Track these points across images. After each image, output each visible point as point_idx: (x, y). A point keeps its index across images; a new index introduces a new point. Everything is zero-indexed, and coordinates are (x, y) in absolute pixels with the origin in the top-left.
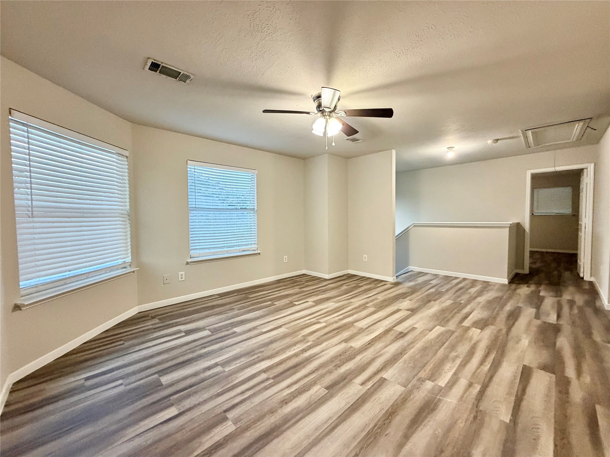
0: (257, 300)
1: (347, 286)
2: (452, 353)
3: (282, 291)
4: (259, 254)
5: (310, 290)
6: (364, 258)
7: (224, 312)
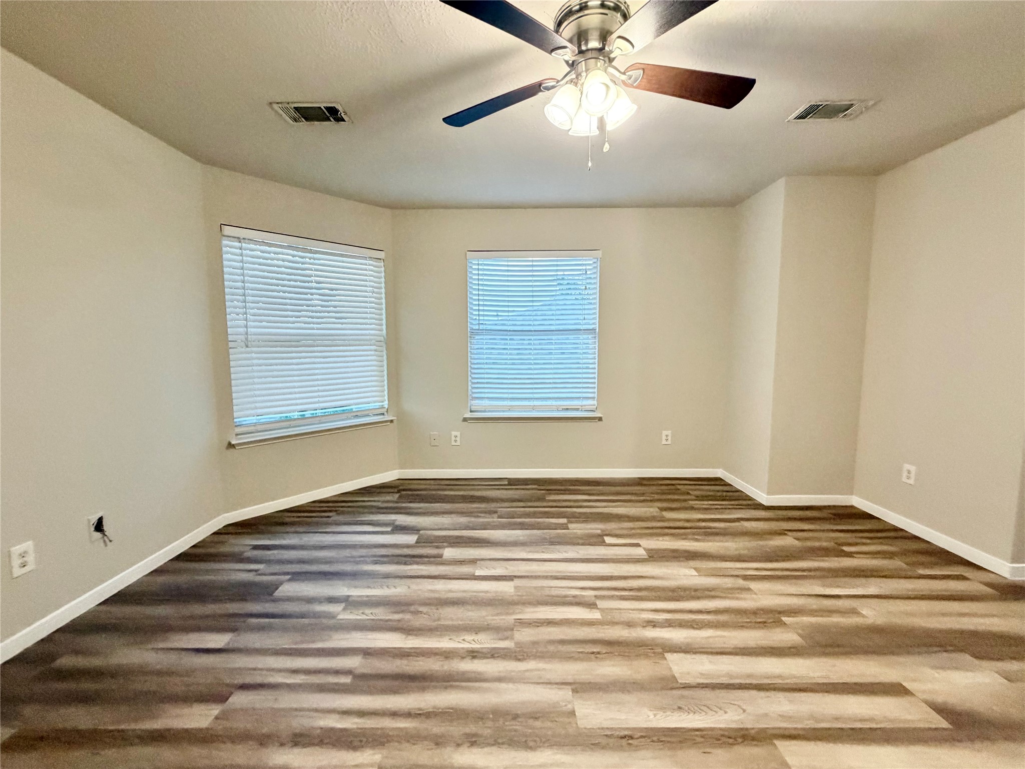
0: (547, 509)
1: (798, 539)
3: (619, 503)
4: (600, 419)
5: (680, 520)
6: (905, 474)
7: (476, 512)
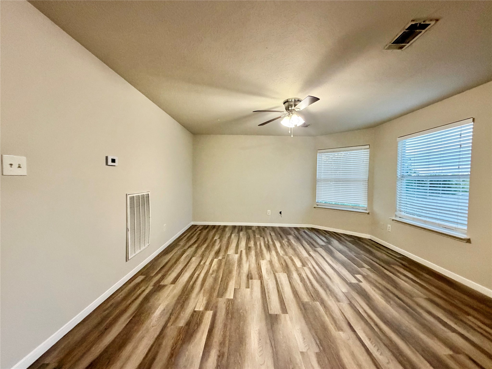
2: (215, 276)
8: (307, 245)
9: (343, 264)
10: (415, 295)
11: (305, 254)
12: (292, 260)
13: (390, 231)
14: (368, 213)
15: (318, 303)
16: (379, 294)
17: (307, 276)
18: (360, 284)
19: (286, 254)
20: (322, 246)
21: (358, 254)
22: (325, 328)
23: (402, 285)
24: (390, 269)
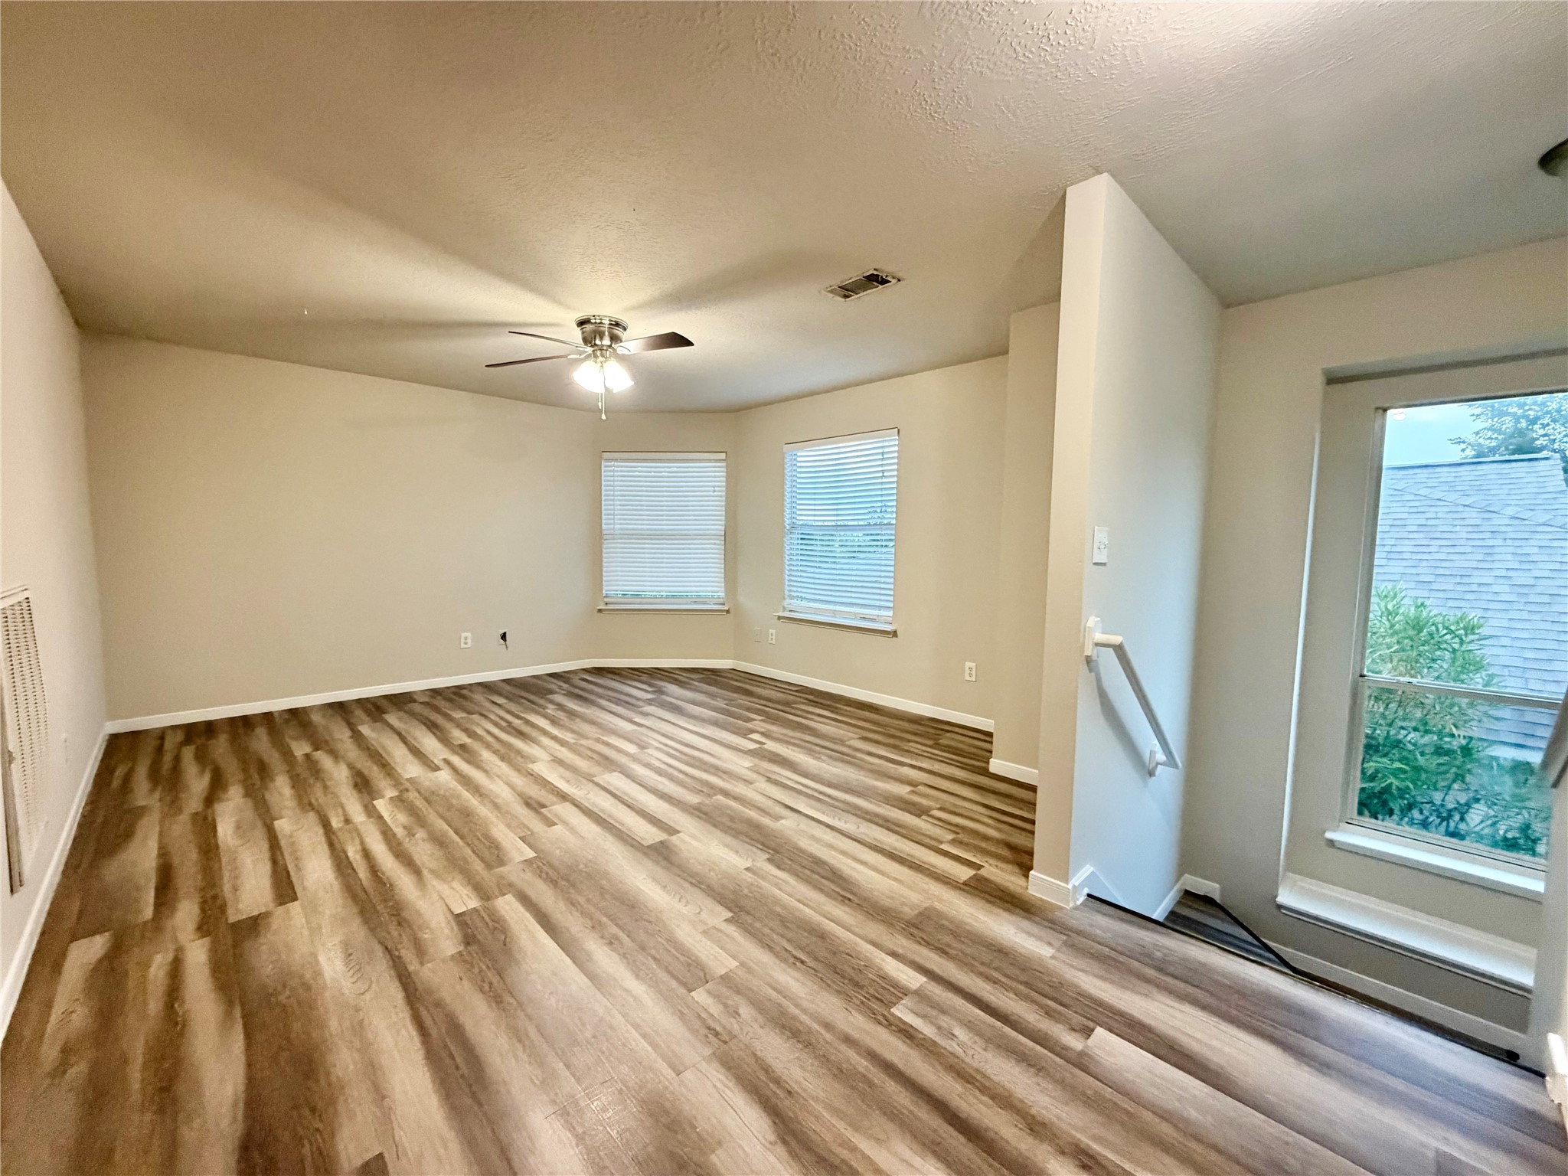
4: (895, 634)
8: (614, 706)
9: (716, 724)
10: (846, 739)
11: (629, 727)
12: (608, 744)
13: (773, 642)
14: (728, 612)
15: (720, 797)
16: (800, 753)
17: (665, 763)
18: (765, 746)
19: (581, 735)
20: (650, 702)
21: (730, 702)
22: (758, 827)
23: (824, 731)
24: (793, 711)
